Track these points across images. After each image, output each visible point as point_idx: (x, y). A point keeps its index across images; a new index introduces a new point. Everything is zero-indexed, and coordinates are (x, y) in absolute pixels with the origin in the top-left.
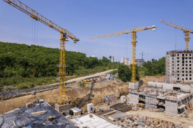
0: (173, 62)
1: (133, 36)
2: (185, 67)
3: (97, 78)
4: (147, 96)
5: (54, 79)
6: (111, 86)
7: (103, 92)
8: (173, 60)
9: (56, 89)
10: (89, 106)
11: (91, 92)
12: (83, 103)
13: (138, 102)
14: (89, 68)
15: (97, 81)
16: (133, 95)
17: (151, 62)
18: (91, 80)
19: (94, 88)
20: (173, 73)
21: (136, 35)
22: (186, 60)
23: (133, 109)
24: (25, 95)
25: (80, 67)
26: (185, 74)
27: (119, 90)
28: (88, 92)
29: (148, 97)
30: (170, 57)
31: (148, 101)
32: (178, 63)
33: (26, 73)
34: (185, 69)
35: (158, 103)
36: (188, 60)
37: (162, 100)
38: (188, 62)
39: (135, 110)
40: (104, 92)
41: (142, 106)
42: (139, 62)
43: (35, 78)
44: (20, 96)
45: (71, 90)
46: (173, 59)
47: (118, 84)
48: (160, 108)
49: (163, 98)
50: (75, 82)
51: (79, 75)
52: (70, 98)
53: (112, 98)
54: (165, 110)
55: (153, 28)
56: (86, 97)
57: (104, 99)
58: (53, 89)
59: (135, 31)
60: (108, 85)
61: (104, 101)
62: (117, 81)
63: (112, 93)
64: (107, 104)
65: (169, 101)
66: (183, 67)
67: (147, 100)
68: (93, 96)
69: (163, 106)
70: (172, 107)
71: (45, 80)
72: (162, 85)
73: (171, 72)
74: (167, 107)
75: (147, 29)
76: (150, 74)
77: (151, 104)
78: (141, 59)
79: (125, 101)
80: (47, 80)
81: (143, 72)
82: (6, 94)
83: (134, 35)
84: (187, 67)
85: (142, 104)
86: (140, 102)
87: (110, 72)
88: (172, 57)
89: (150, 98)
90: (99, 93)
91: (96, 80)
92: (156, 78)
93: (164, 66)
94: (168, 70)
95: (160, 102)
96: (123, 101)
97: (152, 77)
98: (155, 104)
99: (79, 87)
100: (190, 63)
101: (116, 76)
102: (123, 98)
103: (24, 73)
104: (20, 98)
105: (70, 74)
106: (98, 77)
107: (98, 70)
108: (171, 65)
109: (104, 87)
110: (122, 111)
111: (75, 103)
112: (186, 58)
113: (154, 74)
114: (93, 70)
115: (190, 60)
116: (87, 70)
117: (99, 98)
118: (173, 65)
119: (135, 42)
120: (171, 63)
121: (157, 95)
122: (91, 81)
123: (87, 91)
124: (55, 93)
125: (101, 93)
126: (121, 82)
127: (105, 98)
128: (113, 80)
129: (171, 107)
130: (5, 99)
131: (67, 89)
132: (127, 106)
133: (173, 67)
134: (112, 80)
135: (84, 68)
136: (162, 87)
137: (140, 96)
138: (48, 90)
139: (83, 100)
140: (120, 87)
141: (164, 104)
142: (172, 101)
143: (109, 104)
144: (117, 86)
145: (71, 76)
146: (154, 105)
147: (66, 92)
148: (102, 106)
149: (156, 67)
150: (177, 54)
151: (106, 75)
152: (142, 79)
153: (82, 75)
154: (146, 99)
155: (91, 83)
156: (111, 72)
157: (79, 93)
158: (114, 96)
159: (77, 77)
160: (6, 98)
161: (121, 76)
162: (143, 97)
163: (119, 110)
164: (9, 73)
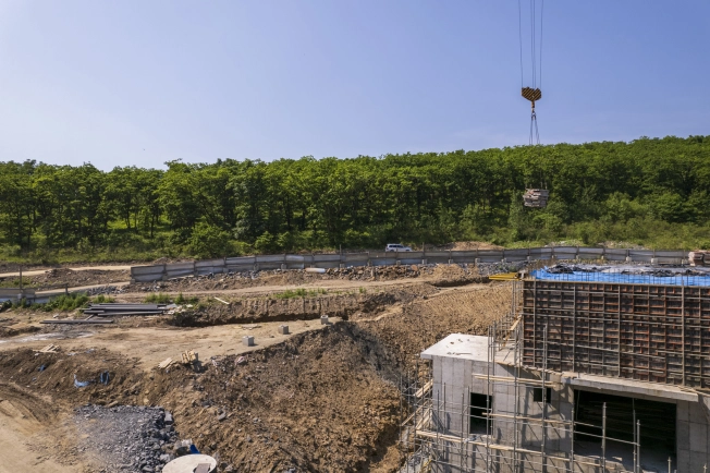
33: (686, 210)
82: (614, 257)
103: (679, 209)
164: (622, 207)
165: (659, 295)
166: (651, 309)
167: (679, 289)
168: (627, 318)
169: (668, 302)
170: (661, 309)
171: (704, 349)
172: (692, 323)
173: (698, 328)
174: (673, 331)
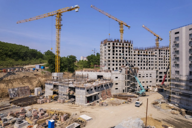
0: (105, 51)
2: (115, 56)
6: (30, 77)
7: (10, 85)
13: (52, 93)
16: (48, 86)
20: (105, 63)
21: (61, 17)
22: (117, 49)
26: (115, 63)
27: (40, 81)
29: (61, 87)
30: (103, 46)
32: (109, 53)
34: (115, 58)
35: (69, 93)
36: (118, 49)
38: (118, 51)
40: (12, 84)
41: (54, 97)
46: (105, 48)
47: (42, 75)
48: (71, 99)
54: (75, 101)
55: (76, 8)
57: (7, 92)
59: (59, 12)
60: (24, 76)
61: (7, 95)
65: (79, 89)
66: (113, 56)
67: (60, 90)
69: (74, 95)
72: (88, 74)
74: (77, 96)
77: (63, 95)
79: (39, 93)
83: (58, 17)
84: (117, 56)
86: (54, 93)
90: (3, 85)
94: (102, 60)
98: (67, 94)
100: (120, 53)
108: (103, 54)
109: (16, 78)
110: (21, 106)
112: (117, 48)
115: (120, 49)
118: (105, 55)
119: (60, 26)
125: (7, 85)
127: (9, 92)
129: (80, 96)
136: (88, 76)
137: (54, 86)
140: (43, 78)
141: (74, 93)
142: (81, 88)
150: (108, 43)
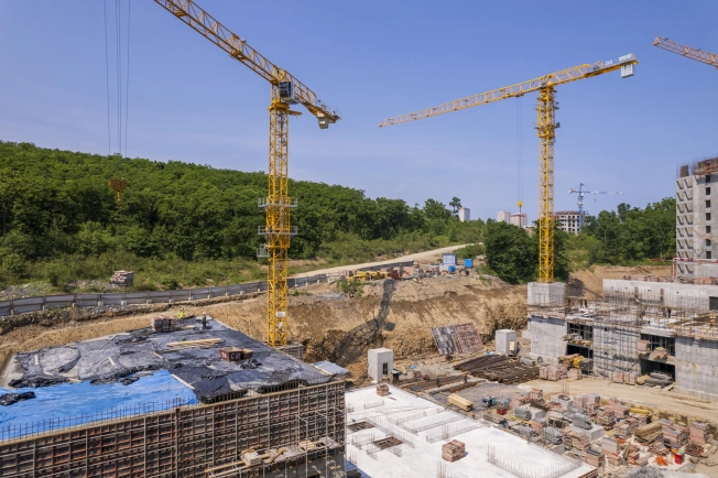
0: (708, 203)
1: (541, 103)
3: (405, 268)
4: (598, 327)
5: (249, 267)
6: (460, 294)
7: (426, 316)
8: (708, 197)
9: (255, 297)
10: (374, 356)
11: (384, 312)
12: (352, 348)
13: (564, 350)
14: (375, 237)
15: (404, 276)
16: (545, 326)
17: (614, 214)
18: (384, 272)
19: (393, 299)
20: (709, 248)
21: (556, 100)
23: (544, 376)
24: (147, 311)
25: (340, 234)
27: (489, 309)
28: (371, 314)
29: (603, 332)
30: (695, 184)
31: (603, 345)
33: (150, 244)
35: (644, 353)
37: (664, 338)
39: (554, 378)
40: (430, 314)
41: (581, 364)
42: (567, 223)
43: (183, 263)
44: (129, 313)
45: (310, 301)
46: (708, 191)
47: (484, 288)
48: (654, 374)
49: (667, 333)
50: (323, 278)
51: (337, 259)
52: (306, 329)
53: (463, 335)
54: (673, 379)
55: (625, 64)
56: (365, 330)
57: (430, 338)
58: (246, 298)
59: (550, 83)
60: (446, 293)
61: (433, 346)
62: (481, 278)
63: (463, 319)
64: (443, 359)
65: (691, 345)
67: (598, 342)
68: (391, 327)
69: (668, 362)
70: (706, 367)
71: (218, 271)
72: (662, 290)
73: (698, 243)
74: (684, 367)
75: (598, 72)
76: (611, 258)
77: (616, 357)
78: (577, 210)
79: (512, 347)
80: (226, 269)
81: (582, 252)
82: (86, 303)
83: (547, 98)
85: (578, 359)
86: (571, 350)
87: (455, 251)
88: (704, 186)
89: (610, 334)
90: (412, 318)
91: (402, 272)
92: (636, 272)
93: (668, 226)
94: (688, 239)
95: (653, 347)
96: (505, 350)
97: (621, 268)
98: (634, 356)
99: (337, 295)
101: (476, 263)
102: (505, 336)
103: (144, 244)
104: (131, 318)
105: (304, 255)
106: (409, 264)
107: (410, 243)
108: (697, 216)
109: (431, 297)
110: (501, 382)
111: (323, 350)
113: (628, 258)
114: (392, 244)
116: (366, 243)
117: (412, 333)
118: (708, 216)
119: (552, 127)
120: (701, 210)
121: (639, 324)
122: (383, 277)
123: (369, 310)
124: (254, 311)
125: (421, 317)
126: (497, 283)
127: (436, 337)
128: (467, 273)
129: (699, 368)
130: (82, 320)
131: (296, 299)
132: (519, 364)
133: (708, 223)
134: (463, 273)
135: (357, 235)
136: (662, 299)
137: (573, 327)
138: (225, 301)
139: (352, 340)
140: (494, 300)
141: (670, 357)
142: (703, 342)
143: (449, 358)
144: (482, 298)
145: (309, 262)
146: (631, 360)
147: (290, 308)
148: (426, 362)
149: (633, 232)
151: (441, 261)
152: (577, 275)
153: (351, 260)
154: (595, 338)
155: (382, 281)
156: (459, 250)
157: (339, 313)
158: (470, 329)
159: (331, 264)
160: (86, 315)
161: (496, 260)
162: (582, 334)
163: (488, 378)
164: (95, 240)
165: (125, 430)
166: (118, 445)
167: (142, 421)
168: (95, 461)
169: (133, 435)
170: (127, 443)
171: (161, 468)
172: (152, 448)
173: (156, 451)
174: (137, 460)
